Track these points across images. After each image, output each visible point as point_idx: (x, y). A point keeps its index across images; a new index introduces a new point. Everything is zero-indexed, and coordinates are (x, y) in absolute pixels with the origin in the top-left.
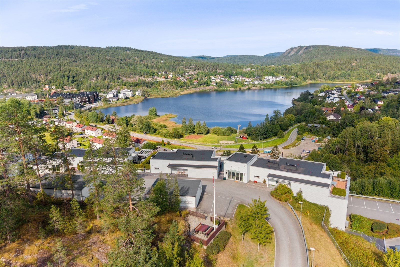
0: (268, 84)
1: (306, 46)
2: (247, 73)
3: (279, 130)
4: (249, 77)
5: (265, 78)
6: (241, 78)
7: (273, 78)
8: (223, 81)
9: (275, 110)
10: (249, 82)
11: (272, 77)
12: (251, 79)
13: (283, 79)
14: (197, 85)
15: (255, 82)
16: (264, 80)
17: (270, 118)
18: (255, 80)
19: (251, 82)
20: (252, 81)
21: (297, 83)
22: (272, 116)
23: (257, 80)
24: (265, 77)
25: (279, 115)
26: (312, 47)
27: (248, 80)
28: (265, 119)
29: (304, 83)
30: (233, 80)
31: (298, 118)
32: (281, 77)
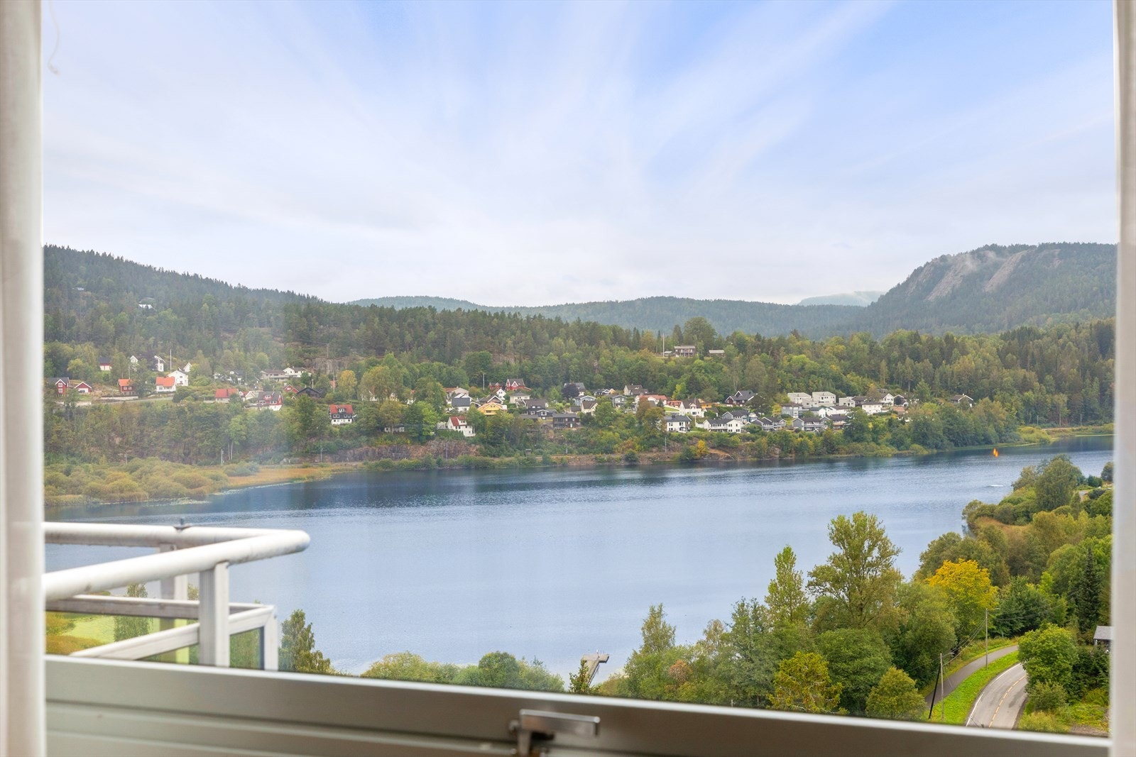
0: (810, 437)
1: (1025, 247)
2: (677, 374)
3: (883, 672)
4: (693, 391)
5: (788, 404)
6: (637, 399)
7: (842, 401)
8: (522, 411)
9: (841, 519)
10: (690, 420)
11: (830, 398)
12: (699, 406)
13: (900, 409)
14: (345, 433)
15: (725, 421)
16: (785, 411)
17: (806, 579)
18: (729, 409)
19: (700, 421)
20: (709, 416)
21: (991, 430)
22: (824, 562)
23: (737, 413)
24: (792, 396)
25: (876, 553)
26: (1057, 251)
27: (682, 410)
28: (773, 588)
29: (1031, 436)
30: (587, 405)
31: (1020, 600)
32: (889, 398)
